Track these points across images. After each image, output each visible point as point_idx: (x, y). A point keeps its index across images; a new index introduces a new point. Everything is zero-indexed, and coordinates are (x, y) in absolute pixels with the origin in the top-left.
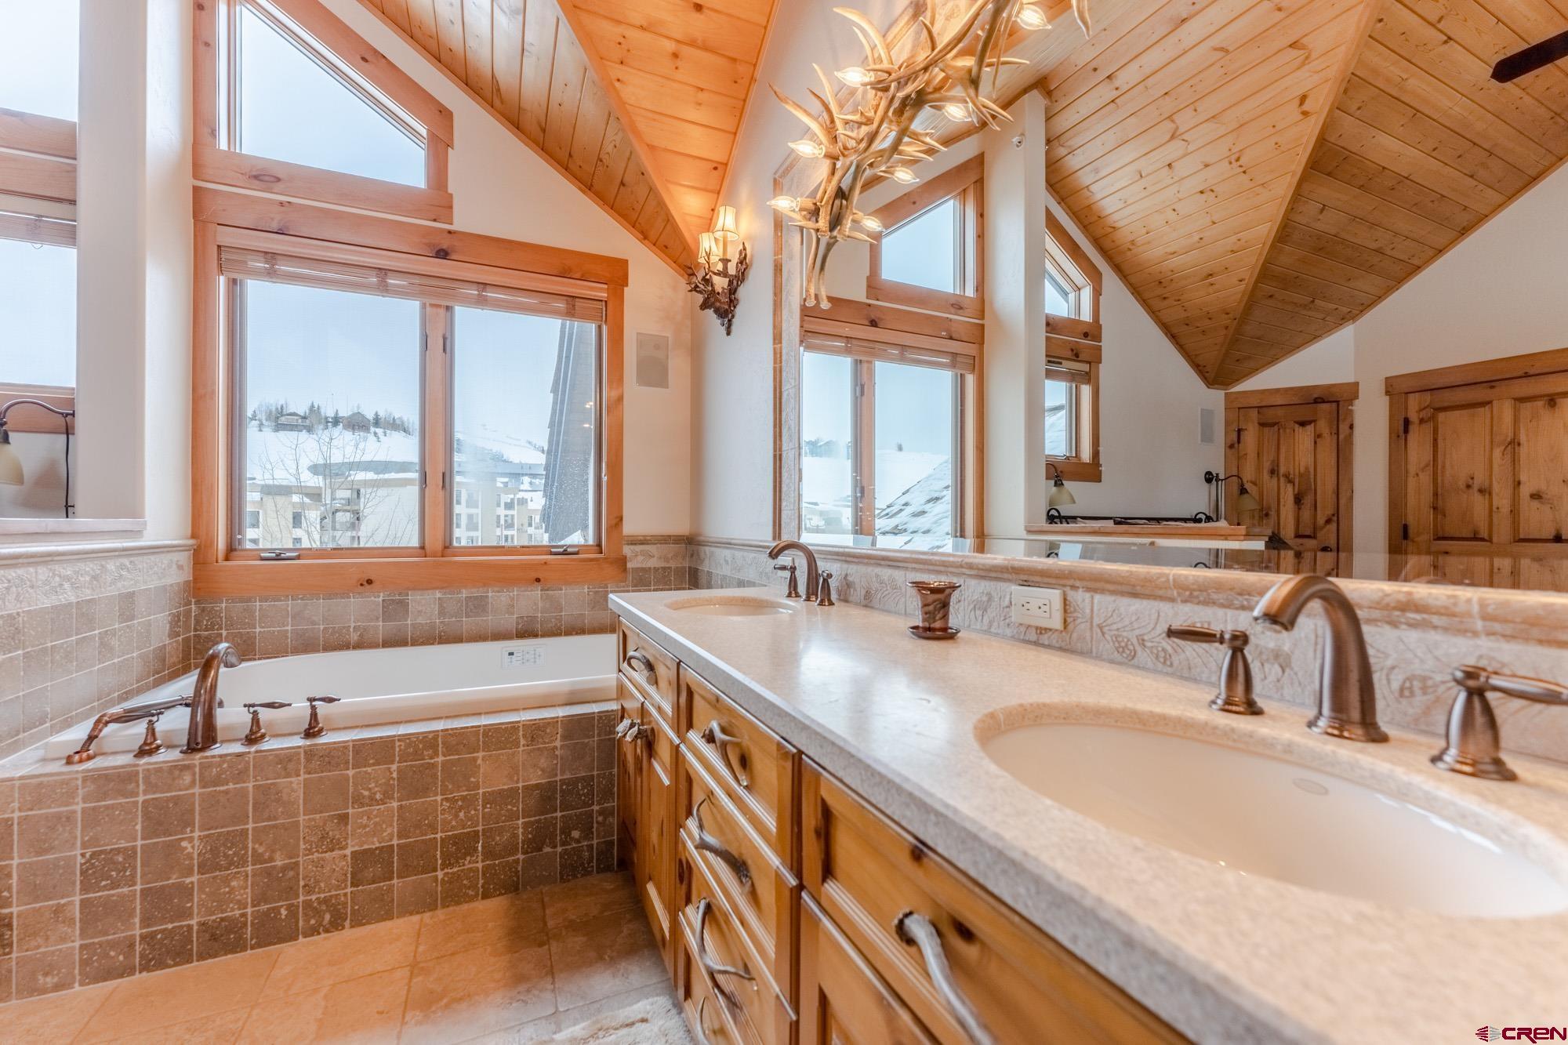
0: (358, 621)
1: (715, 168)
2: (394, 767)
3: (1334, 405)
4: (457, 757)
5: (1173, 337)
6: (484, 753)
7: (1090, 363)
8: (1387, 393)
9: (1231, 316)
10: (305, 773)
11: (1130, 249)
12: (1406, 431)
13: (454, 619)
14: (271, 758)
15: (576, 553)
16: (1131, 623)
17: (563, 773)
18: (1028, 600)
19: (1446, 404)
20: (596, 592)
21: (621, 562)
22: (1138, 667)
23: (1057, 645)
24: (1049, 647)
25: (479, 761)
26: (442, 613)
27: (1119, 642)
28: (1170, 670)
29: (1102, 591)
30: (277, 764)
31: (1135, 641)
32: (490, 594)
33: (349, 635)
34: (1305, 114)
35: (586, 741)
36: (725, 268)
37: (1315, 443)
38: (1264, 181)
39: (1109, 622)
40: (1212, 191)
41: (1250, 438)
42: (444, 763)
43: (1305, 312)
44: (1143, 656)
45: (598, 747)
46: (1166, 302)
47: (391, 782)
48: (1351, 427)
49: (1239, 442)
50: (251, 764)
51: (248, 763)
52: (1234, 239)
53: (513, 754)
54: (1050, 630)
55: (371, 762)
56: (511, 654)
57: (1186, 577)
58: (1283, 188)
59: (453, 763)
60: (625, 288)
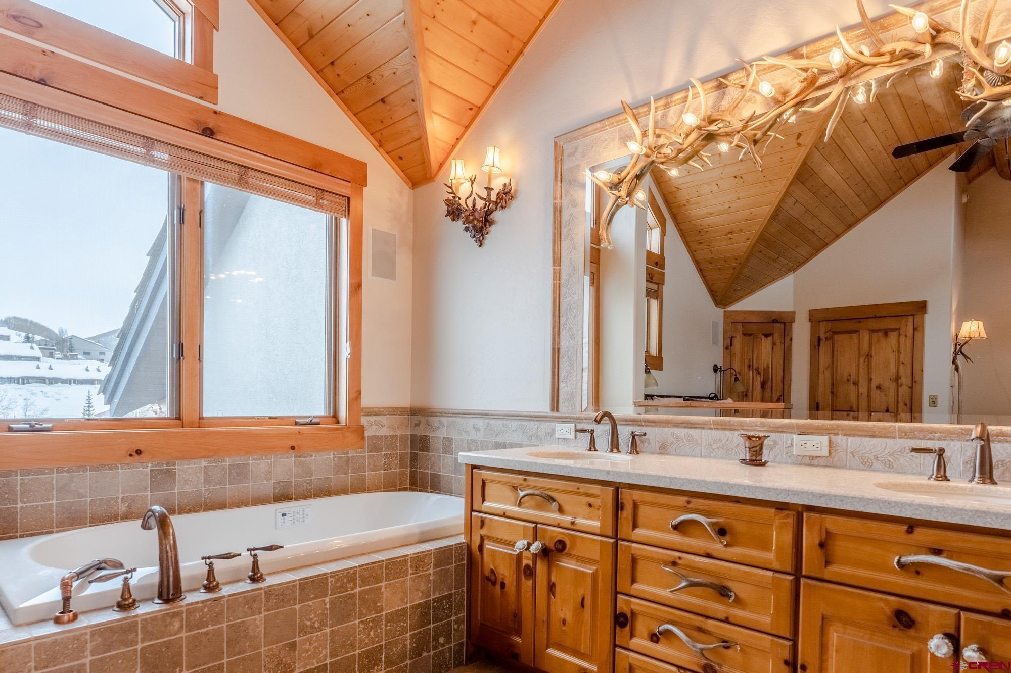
0: (127, 492)
1: (471, 109)
2: (327, 599)
3: (783, 325)
4: (368, 587)
5: (701, 270)
6: (386, 583)
7: (658, 284)
8: (810, 320)
9: (738, 261)
10: (265, 611)
11: (685, 205)
12: (819, 345)
13: (218, 486)
14: (240, 599)
15: (318, 424)
16: (871, 450)
17: (434, 593)
18: (805, 442)
19: (838, 330)
20: (340, 458)
21: (361, 430)
22: (874, 471)
23: (824, 464)
24: (818, 466)
25: (383, 590)
26: (207, 481)
27: (863, 460)
28: (891, 470)
29: (854, 435)
30: (245, 605)
31: (872, 458)
32: (251, 462)
33: (118, 506)
34: (799, 145)
35: (448, 567)
36: (489, 195)
37: (773, 348)
38: (771, 179)
39: (858, 450)
40: (741, 178)
41: (738, 343)
42: (361, 593)
43: (773, 264)
44: (876, 465)
45: (455, 571)
46: (701, 246)
47: (326, 612)
48: (791, 340)
49: (731, 345)
50: (226, 606)
51: (223, 605)
52: (749, 211)
53: (404, 582)
54: (819, 457)
55: (312, 596)
56: (284, 515)
57: (905, 427)
58: (781, 186)
59: (366, 592)
60: (364, 188)
